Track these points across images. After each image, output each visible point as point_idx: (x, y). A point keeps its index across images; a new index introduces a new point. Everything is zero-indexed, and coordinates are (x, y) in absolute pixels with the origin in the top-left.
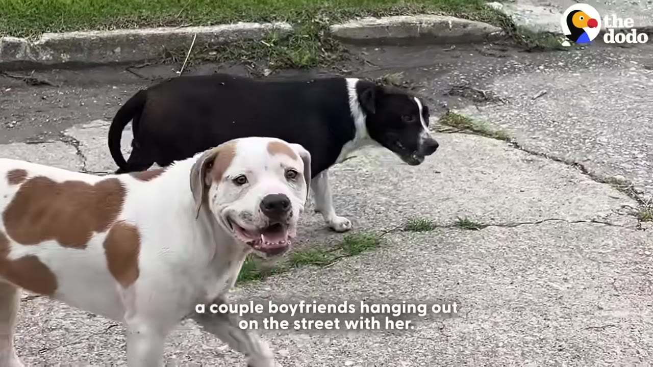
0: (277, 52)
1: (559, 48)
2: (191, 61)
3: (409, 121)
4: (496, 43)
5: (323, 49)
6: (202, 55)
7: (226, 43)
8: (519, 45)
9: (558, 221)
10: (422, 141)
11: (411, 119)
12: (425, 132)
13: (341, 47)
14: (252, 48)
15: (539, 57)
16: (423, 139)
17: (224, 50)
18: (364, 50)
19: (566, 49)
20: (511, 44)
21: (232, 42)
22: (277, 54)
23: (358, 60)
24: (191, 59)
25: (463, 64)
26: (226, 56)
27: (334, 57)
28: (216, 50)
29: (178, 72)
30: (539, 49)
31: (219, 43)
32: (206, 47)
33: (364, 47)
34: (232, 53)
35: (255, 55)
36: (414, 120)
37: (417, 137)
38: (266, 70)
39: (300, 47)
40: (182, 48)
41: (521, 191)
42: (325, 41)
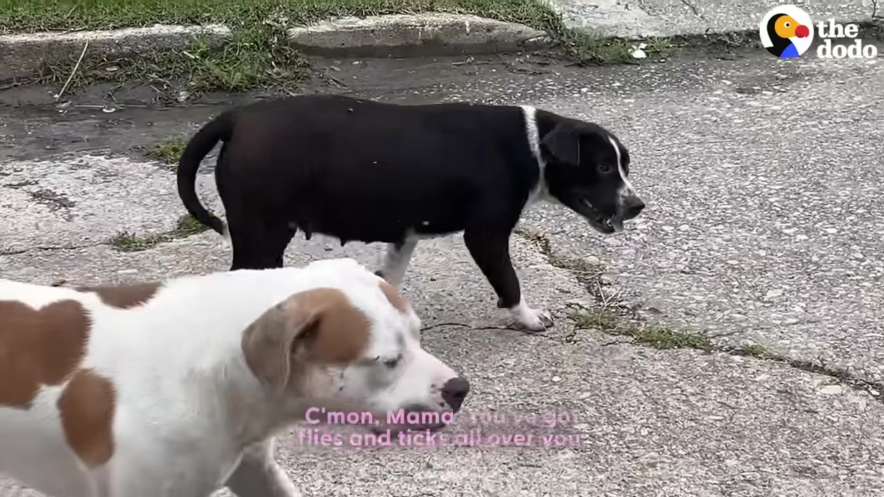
0: (203, 67)
1: (628, 61)
2: (77, 80)
3: (605, 172)
4: (536, 53)
5: (273, 63)
6: (94, 72)
7: (133, 55)
8: (569, 56)
9: (456, 327)
10: (621, 201)
11: (607, 170)
12: (626, 188)
13: (300, 61)
14: (170, 61)
15: (591, 73)
16: (623, 197)
17: (130, 64)
18: (334, 65)
19: (639, 62)
20: (557, 54)
21: (141, 53)
22: (202, 70)
23: (322, 78)
24: (77, 77)
25: (474, 85)
26: (129, 73)
27: (285, 74)
28: (118, 64)
29: (56, 96)
30: (596, 62)
31: (123, 55)
32: (103, 61)
33: (338, 59)
34: (139, 70)
35: (171, 72)
36: (611, 171)
37: (616, 195)
38: (181, 93)
39: (238, 59)
40: (67, 62)
41: (432, 280)
42: (278, 51)
